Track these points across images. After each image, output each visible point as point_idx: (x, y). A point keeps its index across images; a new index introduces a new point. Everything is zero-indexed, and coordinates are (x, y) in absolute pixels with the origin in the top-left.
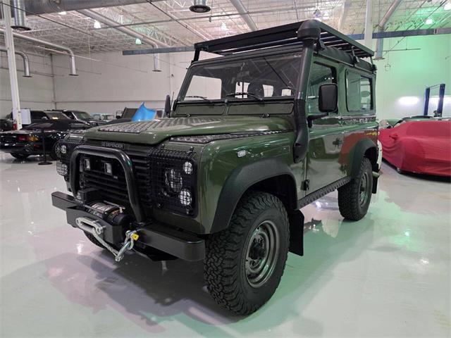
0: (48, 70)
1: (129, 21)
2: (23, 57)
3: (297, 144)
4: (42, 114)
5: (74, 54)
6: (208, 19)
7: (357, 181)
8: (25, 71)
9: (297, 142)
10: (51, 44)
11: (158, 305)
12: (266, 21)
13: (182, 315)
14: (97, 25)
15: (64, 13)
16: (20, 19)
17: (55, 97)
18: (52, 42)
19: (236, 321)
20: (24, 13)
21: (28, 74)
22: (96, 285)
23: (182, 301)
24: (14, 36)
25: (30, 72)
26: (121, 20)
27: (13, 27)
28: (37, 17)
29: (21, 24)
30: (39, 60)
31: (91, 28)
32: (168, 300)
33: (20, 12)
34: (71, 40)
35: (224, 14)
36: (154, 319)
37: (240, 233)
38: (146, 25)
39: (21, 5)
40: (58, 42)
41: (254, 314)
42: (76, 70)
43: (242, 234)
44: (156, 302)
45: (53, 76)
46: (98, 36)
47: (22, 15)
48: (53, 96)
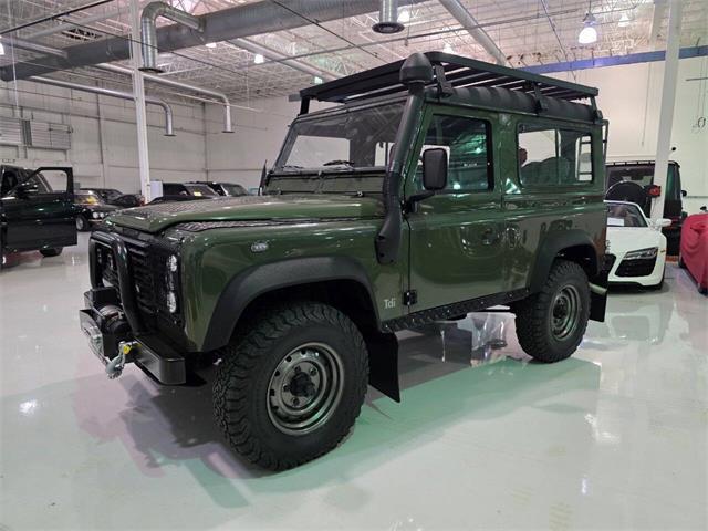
0: (198, 126)
1: (305, 50)
2: (165, 108)
3: (382, 238)
4: (181, 187)
5: (230, 101)
6: (403, 42)
7: (543, 298)
8: (166, 128)
9: (381, 234)
10: (199, 89)
11: (177, 445)
12: (518, 36)
13: (198, 461)
14: (259, 59)
15: (213, 45)
16: (150, 59)
17: (206, 164)
18: (200, 86)
19: (259, 476)
20: (156, 51)
21: (170, 133)
22: (120, 413)
23: (209, 444)
24: (146, 80)
25: (173, 129)
26: (292, 49)
27: (140, 70)
28: (169, 55)
29: (151, 66)
30: (188, 111)
31: (252, 64)
32: (192, 441)
33: (150, 48)
34: (229, 83)
35: (447, 29)
36: (159, 461)
37: (253, 354)
38: (331, 54)
39: (152, 39)
40: (212, 86)
41: (287, 472)
42: (232, 124)
43: (256, 357)
44: (177, 442)
45: (205, 133)
46: (254, 76)
47: (153, 52)
48: (203, 161)
